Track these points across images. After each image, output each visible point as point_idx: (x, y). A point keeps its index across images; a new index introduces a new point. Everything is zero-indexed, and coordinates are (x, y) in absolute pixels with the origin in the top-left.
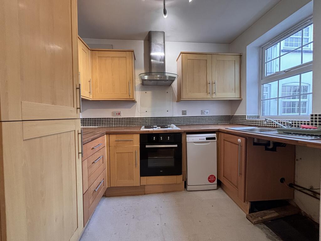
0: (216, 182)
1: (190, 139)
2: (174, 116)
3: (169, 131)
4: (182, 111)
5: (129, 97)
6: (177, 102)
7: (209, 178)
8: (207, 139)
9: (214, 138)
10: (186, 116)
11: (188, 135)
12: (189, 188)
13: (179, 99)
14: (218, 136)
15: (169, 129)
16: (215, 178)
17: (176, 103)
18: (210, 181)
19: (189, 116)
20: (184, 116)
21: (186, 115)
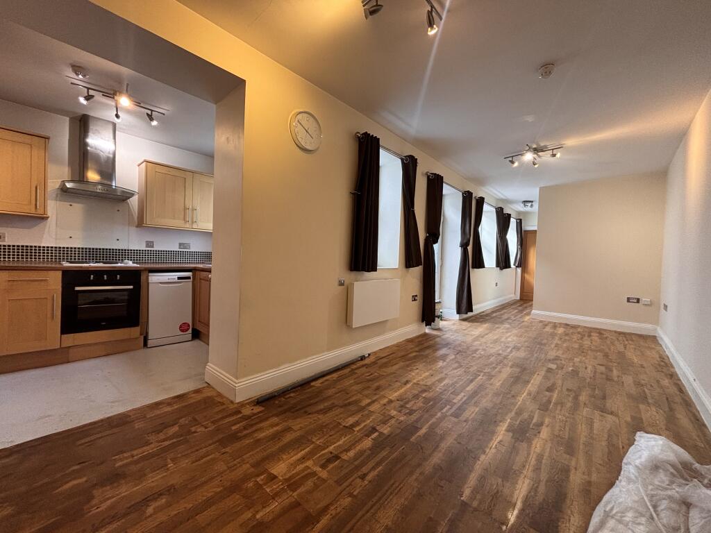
0: (190, 331)
1: (154, 278)
2: (130, 248)
3: (120, 267)
4: (147, 241)
5: (36, 211)
6: (137, 227)
7: (181, 327)
8: (179, 278)
9: (189, 278)
10: (152, 249)
11: (150, 274)
12: (150, 343)
13: (140, 224)
14: (194, 276)
15: (119, 265)
16: (189, 326)
17: (135, 228)
18: (182, 331)
19: (157, 250)
20: (150, 249)
21: (153, 247)
